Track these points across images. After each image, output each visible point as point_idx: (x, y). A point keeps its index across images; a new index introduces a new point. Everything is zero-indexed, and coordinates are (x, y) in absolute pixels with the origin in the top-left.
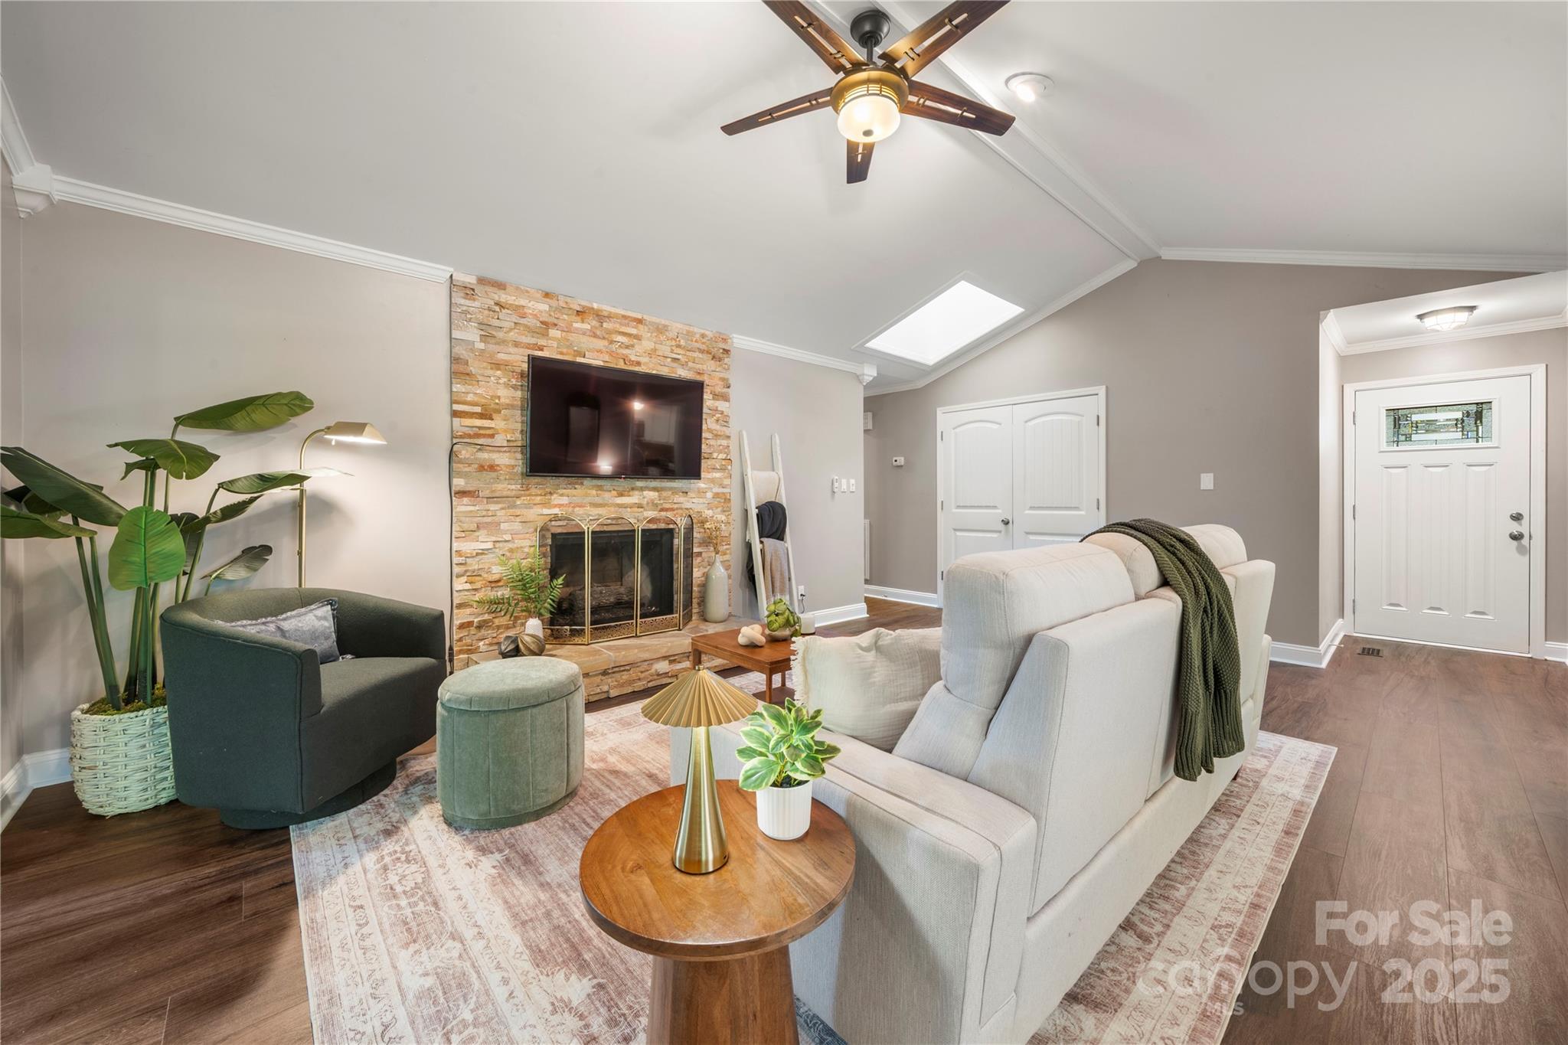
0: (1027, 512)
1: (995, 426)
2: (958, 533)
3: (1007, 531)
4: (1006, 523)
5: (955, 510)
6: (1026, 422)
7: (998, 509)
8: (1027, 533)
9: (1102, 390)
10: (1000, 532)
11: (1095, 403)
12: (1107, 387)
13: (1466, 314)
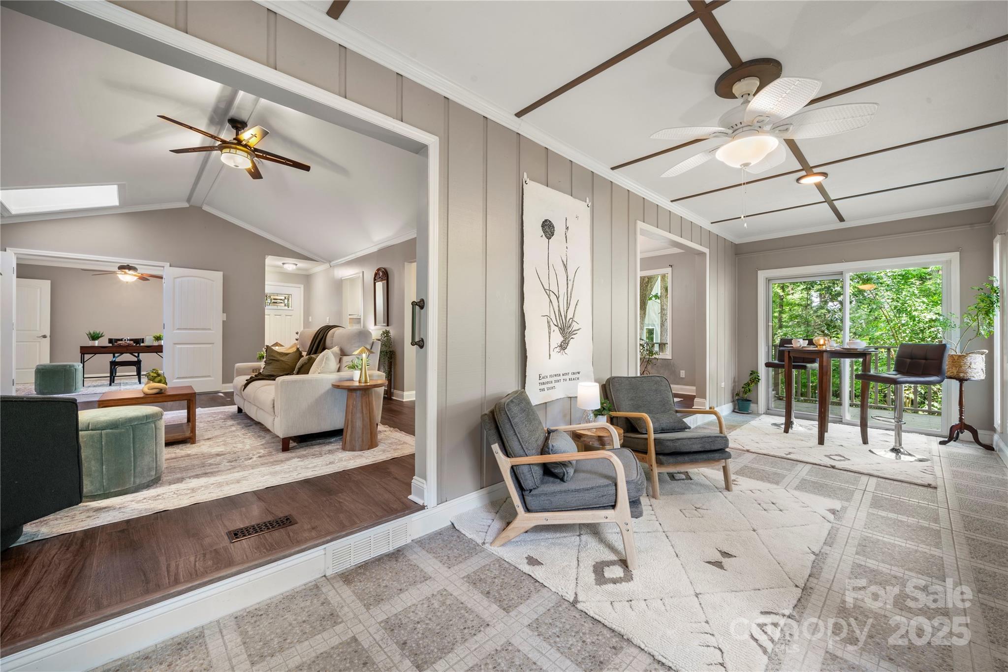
9: (167, 266)
13: (294, 267)
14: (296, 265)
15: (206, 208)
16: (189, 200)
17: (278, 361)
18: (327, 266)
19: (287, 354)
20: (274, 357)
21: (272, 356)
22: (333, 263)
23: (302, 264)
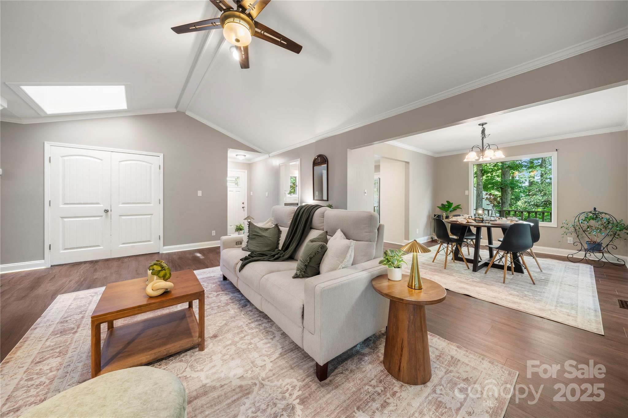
0: (120, 205)
1: (99, 161)
2: (66, 220)
3: (107, 216)
4: (106, 211)
5: (62, 206)
6: (120, 162)
7: (100, 204)
8: (120, 216)
9: (161, 156)
10: (102, 216)
11: (158, 160)
12: (164, 155)
13: (244, 157)
14: (245, 156)
15: (188, 113)
16: (176, 107)
17: (261, 236)
18: (267, 156)
19: (267, 229)
20: (258, 233)
21: (256, 232)
22: (271, 154)
23: (249, 155)
